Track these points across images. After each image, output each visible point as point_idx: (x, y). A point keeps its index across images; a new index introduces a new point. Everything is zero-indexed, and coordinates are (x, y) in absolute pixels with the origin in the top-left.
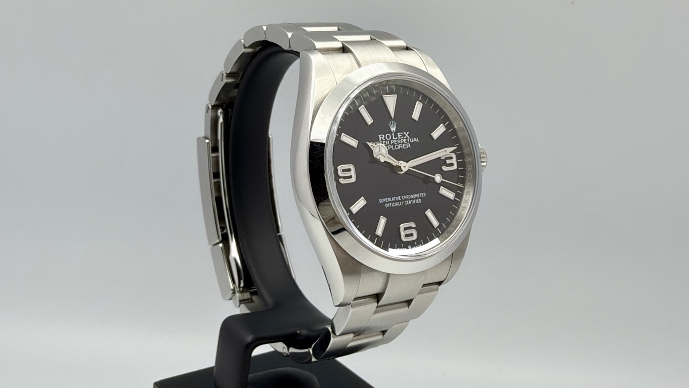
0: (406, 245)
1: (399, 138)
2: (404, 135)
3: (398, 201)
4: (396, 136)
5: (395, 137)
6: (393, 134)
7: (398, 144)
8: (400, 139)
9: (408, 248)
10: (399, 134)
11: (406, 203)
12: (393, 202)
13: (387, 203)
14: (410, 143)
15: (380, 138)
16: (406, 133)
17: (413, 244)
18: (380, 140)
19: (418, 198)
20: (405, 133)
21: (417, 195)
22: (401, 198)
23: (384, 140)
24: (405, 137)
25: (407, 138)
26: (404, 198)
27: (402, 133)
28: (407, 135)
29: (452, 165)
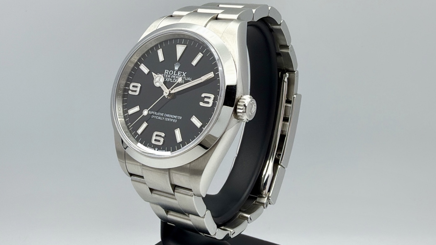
0: (154, 147)
1: (178, 75)
2: (182, 74)
3: (161, 116)
4: (177, 73)
5: (175, 74)
6: (175, 72)
7: (176, 79)
9: (155, 150)
10: (179, 72)
11: (166, 119)
12: (158, 115)
13: (153, 115)
14: (184, 80)
15: (165, 72)
16: (184, 73)
17: (159, 148)
18: (165, 73)
19: (175, 119)
20: (183, 73)
21: (175, 117)
22: (164, 115)
23: (167, 74)
24: (183, 76)
25: (184, 76)
26: (165, 115)
27: (181, 72)
28: (184, 74)
29: (208, 103)
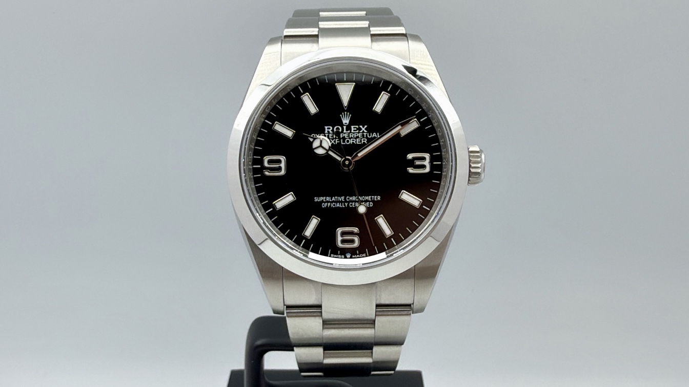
0: (343, 253)
1: (352, 131)
2: (360, 129)
3: (341, 202)
4: (349, 128)
5: (347, 130)
6: (345, 127)
7: (350, 139)
8: (354, 133)
9: (346, 257)
10: (352, 127)
11: (351, 205)
12: (333, 202)
13: (325, 202)
14: (367, 137)
15: (326, 130)
16: (363, 127)
17: (354, 253)
18: (326, 132)
19: (370, 201)
20: (361, 127)
21: (369, 198)
22: (345, 199)
23: (331, 132)
24: (361, 131)
25: (363, 132)
26: (348, 199)
27: (357, 127)
28: (363, 129)
29: (424, 167)
